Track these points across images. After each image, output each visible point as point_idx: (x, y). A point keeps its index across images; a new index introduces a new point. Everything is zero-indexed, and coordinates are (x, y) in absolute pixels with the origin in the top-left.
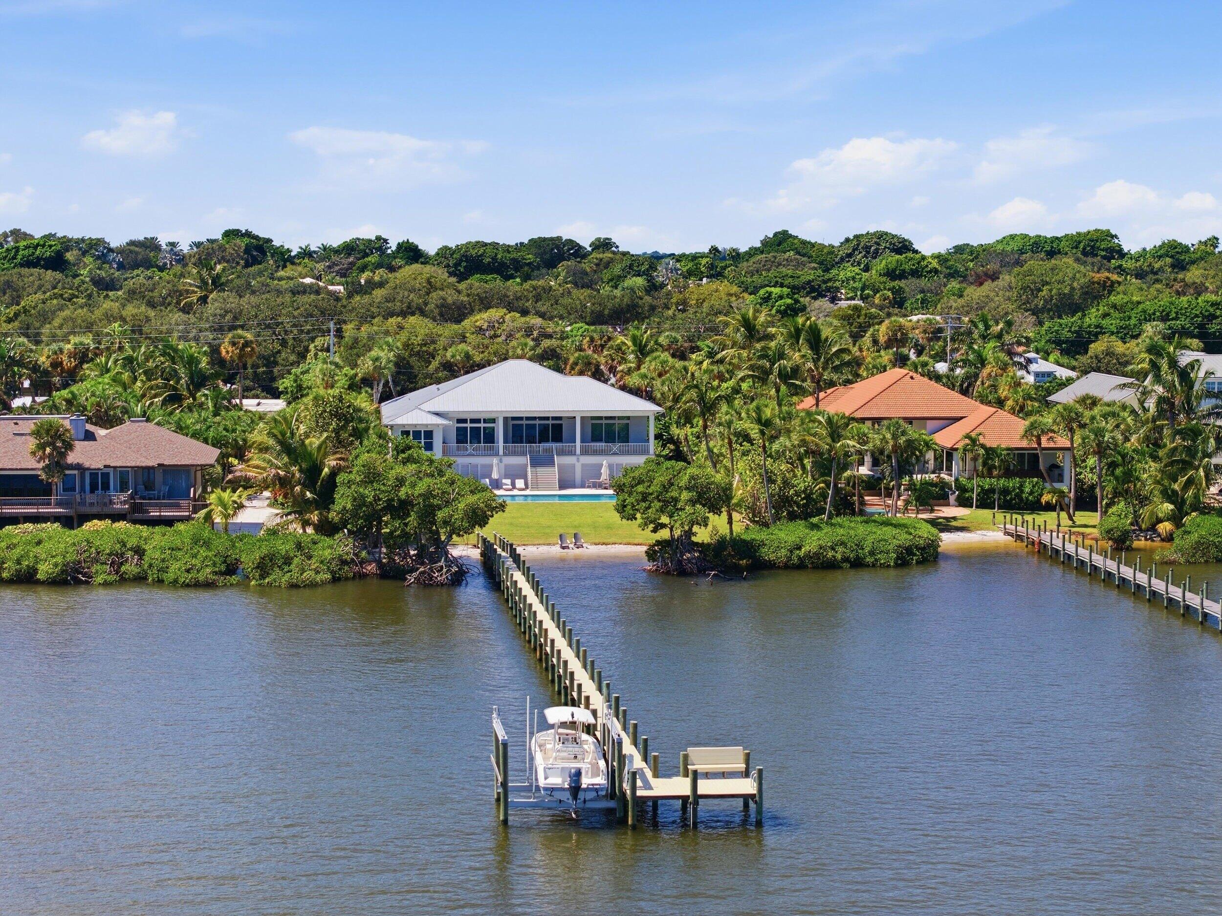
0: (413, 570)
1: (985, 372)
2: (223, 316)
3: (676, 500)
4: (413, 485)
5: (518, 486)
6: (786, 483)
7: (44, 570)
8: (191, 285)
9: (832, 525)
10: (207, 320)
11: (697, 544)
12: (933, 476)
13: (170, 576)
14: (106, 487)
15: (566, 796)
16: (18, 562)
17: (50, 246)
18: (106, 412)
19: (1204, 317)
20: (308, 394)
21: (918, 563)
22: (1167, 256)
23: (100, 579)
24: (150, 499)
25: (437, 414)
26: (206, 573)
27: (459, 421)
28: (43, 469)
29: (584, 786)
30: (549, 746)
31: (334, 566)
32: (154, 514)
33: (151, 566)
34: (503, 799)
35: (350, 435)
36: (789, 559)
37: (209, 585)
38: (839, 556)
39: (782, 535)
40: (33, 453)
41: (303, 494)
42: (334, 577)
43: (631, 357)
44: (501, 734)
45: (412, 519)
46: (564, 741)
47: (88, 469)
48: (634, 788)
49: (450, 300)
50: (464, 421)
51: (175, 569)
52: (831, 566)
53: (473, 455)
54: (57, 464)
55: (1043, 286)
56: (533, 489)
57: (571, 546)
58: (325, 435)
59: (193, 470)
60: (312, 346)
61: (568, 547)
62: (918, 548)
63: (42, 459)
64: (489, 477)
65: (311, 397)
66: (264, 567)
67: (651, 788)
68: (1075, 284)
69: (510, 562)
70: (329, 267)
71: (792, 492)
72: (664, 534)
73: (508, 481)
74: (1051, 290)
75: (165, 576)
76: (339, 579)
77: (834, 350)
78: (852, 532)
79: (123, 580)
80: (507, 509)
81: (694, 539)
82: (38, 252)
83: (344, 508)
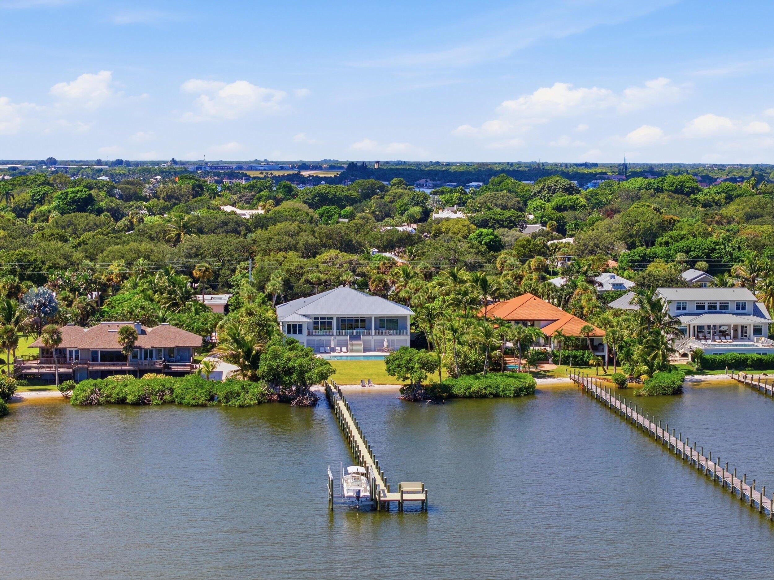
0: (294, 399)
1: (576, 292)
2: (191, 249)
3: (413, 368)
4: (295, 361)
5: (343, 351)
6: (466, 357)
7: (130, 398)
8: (171, 227)
9: (486, 377)
10: (183, 251)
11: (423, 386)
12: (543, 348)
13: (186, 401)
14: (151, 357)
15: (355, 500)
16: (118, 394)
17: (85, 192)
18: (148, 318)
19: (709, 249)
20: (242, 307)
21: (525, 395)
22: (723, 192)
23: (154, 402)
24: (172, 362)
25: (305, 316)
26: (201, 401)
27: (315, 318)
28: (123, 349)
29: (361, 496)
30: (349, 481)
31: (259, 397)
32: (174, 369)
33: (176, 396)
34: (332, 501)
35: (265, 334)
36: (465, 393)
37: (203, 406)
38: (488, 392)
39: (462, 382)
40: (119, 342)
41: (244, 362)
42: (259, 402)
43: (402, 279)
44: (331, 476)
45: (294, 376)
46: (355, 478)
47: (144, 349)
48: (380, 497)
49: (310, 241)
50: (318, 318)
51: (188, 399)
52: (484, 396)
53: (322, 335)
54: (130, 346)
55: (636, 223)
56: (350, 352)
57: (367, 385)
58: (254, 334)
59: (191, 348)
60: (238, 267)
61: (365, 386)
62: (525, 388)
63: (123, 344)
64: (330, 346)
65: (244, 309)
66: (228, 398)
67: (386, 497)
68: (653, 222)
69: (338, 395)
70: (240, 197)
71: (468, 361)
72: (408, 382)
73: (339, 348)
74: (640, 226)
75: (183, 401)
76: (261, 402)
77: (494, 289)
78: (494, 381)
79: (165, 403)
80: (337, 372)
81: (422, 383)
82: (78, 195)
83: (264, 371)
